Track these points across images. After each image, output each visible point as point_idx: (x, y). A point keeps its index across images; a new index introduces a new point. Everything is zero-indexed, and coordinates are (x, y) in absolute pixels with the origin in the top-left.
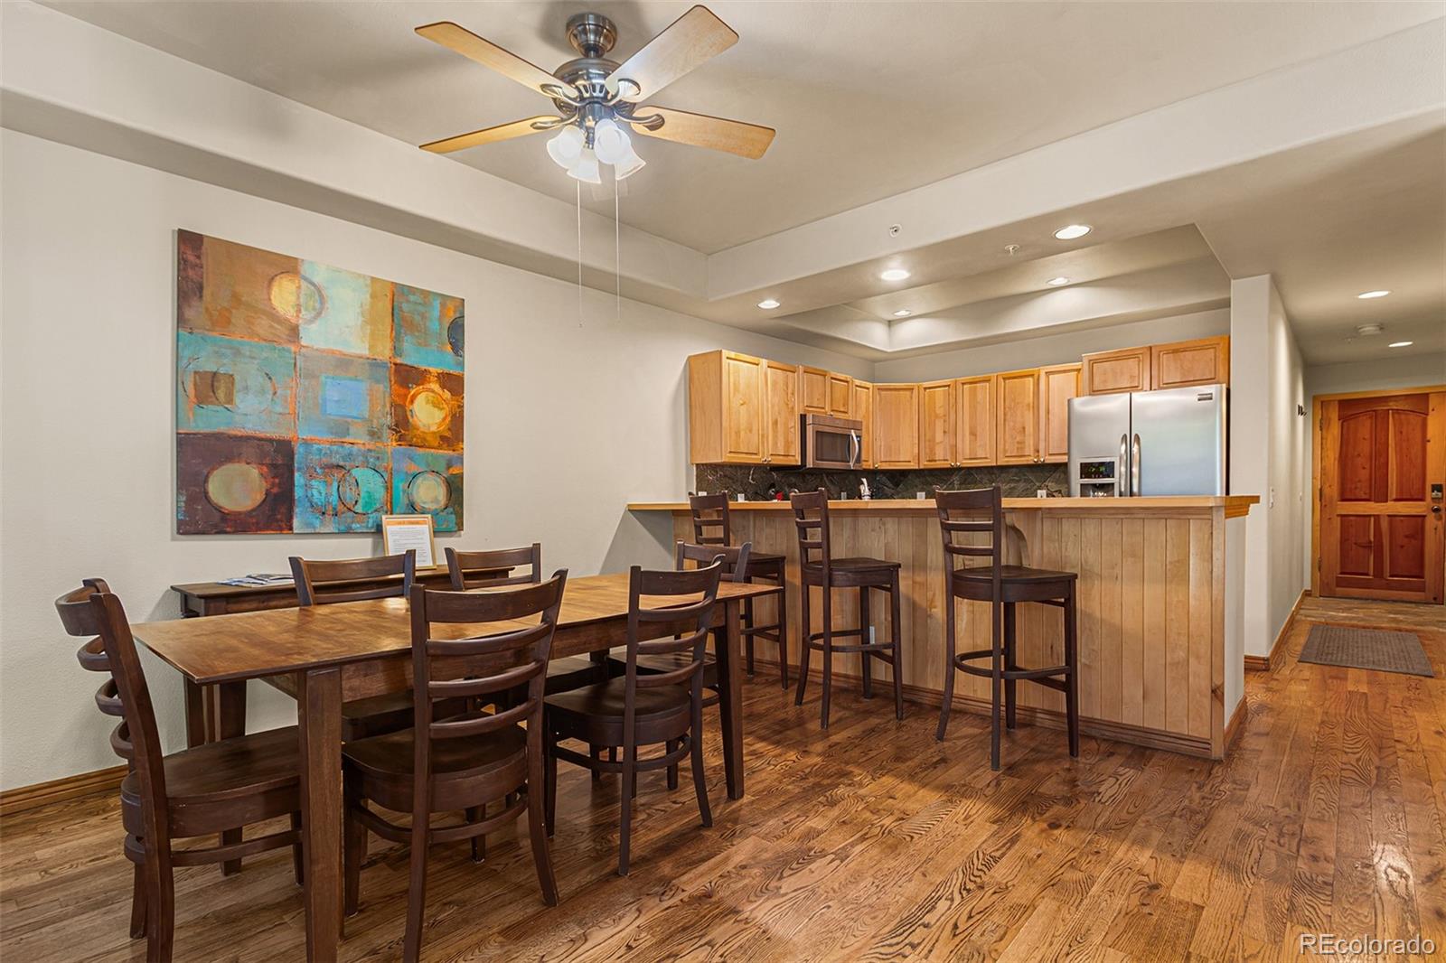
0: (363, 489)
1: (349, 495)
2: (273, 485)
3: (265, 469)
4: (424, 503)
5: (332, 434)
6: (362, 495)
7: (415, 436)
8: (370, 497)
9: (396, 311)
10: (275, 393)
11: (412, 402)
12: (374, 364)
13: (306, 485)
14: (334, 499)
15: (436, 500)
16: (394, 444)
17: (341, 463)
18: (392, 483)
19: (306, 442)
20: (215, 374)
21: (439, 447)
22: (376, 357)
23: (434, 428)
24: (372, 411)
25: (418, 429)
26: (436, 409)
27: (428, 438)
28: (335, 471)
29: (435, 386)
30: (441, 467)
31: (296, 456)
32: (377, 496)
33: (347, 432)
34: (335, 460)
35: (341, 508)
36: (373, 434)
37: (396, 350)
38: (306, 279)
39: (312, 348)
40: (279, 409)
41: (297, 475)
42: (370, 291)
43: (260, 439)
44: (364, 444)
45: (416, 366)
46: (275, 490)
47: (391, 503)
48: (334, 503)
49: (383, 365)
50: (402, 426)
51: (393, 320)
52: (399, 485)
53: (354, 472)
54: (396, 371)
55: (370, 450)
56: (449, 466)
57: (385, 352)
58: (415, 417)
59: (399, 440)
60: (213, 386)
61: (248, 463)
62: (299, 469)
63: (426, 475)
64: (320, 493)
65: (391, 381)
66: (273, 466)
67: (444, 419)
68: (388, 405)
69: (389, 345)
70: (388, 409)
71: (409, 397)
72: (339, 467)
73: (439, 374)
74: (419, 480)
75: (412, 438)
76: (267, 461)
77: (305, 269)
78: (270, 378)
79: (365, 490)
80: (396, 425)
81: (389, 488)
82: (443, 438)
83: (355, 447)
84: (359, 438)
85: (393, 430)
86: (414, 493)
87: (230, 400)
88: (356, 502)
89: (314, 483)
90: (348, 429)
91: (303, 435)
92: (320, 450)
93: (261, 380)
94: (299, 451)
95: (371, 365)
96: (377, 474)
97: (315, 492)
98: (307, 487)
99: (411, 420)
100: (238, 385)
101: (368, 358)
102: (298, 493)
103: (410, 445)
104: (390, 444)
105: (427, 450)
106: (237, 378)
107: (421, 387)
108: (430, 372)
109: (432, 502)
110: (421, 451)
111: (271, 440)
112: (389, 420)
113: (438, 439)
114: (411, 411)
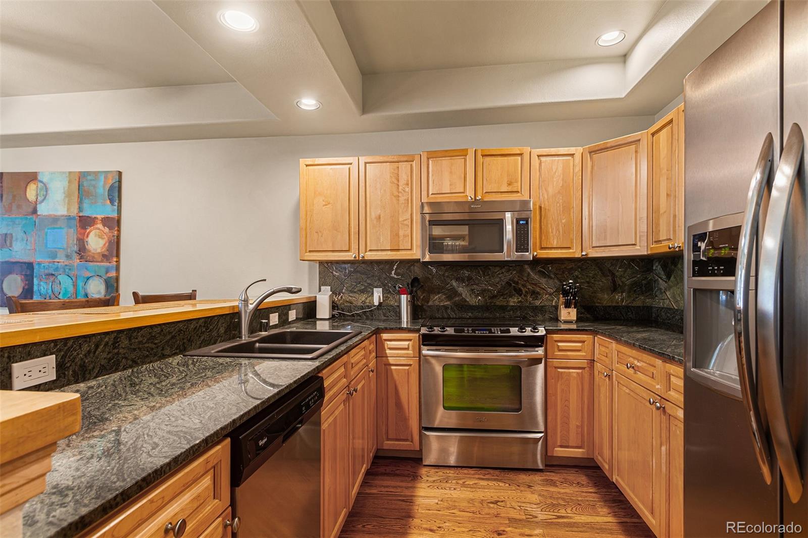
0: (63, 286)
1: (56, 289)
2: (26, 285)
3: (23, 277)
4: (93, 294)
5: (49, 258)
6: (62, 289)
7: (89, 256)
8: (66, 291)
9: (80, 187)
10: (27, 240)
11: (87, 236)
12: (69, 218)
13: (38, 284)
14: (50, 291)
15: (99, 292)
16: (78, 261)
17: (53, 273)
18: (76, 283)
19: (39, 263)
20: (6, 234)
21: (102, 261)
22: (70, 214)
23: (99, 250)
24: (68, 244)
25: (90, 252)
26: (100, 239)
27: (96, 257)
28: (50, 277)
29: (100, 226)
30: (102, 273)
31: (35, 270)
32: (69, 290)
33: (56, 257)
34: (51, 271)
35: (52, 296)
36: (68, 257)
37: (80, 209)
38: (41, 182)
39: (42, 215)
40: (29, 248)
41: (35, 279)
42: (68, 179)
43: (22, 263)
44: (63, 262)
45: (90, 216)
46: (26, 287)
47: (76, 294)
48: (50, 293)
49: (73, 218)
50: (82, 250)
51: (79, 193)
52: (80, 284)
53: (59, 277)
54: (80, 221)
55: (66, 265)
56: (107, 272)
57: (74, 211)
58: (89, 245)
59: (81, 259)
60: (5, 240)
61: (17, 274)
62: (36, 277)
63: (94, 278)
64: (44, 288)
65: (77, 226)
66: (26, 275)
67: (105, 244)
68: (75, 240)
69: (76, 206)
70: (75, 242)
71: (86, 234)
72: (53, 275)
73: (102, 218)
74: (90, 281)
75: (87, 257)
76: (24, 273)
77: (39, 178)
78: (25, 233)
79: (64, 286)
80: (79, 251)
81: (75, 285)
82: (104, 256)
83: (60, 264)
84: (61, 259)
85: (78, 253)
86: (88, 288)
87: (11, 246)
88: (60, 293)
89: (42, 283)
90: (56, 255)
91: (39, 260)
92: (44, 266)
93: (22, 234)
94: (36, 267)
95: (67, 219)
96: (70, 278)
97: (42, 288)
98: (39, 285)
99: (87, 247)
100: (14, 239)
101: (66, 216)
102: (35, 288)
103: (86, 261)
104: (76, 261)
105: (95, 263)
106: (14, 235)
107: (92, 227)
108: (97, 218)
109: (97, 293)
110: (91, 264)
111: (25, 263)
112: (76, 248)
113: (101, 256)
114: (87, 242)
